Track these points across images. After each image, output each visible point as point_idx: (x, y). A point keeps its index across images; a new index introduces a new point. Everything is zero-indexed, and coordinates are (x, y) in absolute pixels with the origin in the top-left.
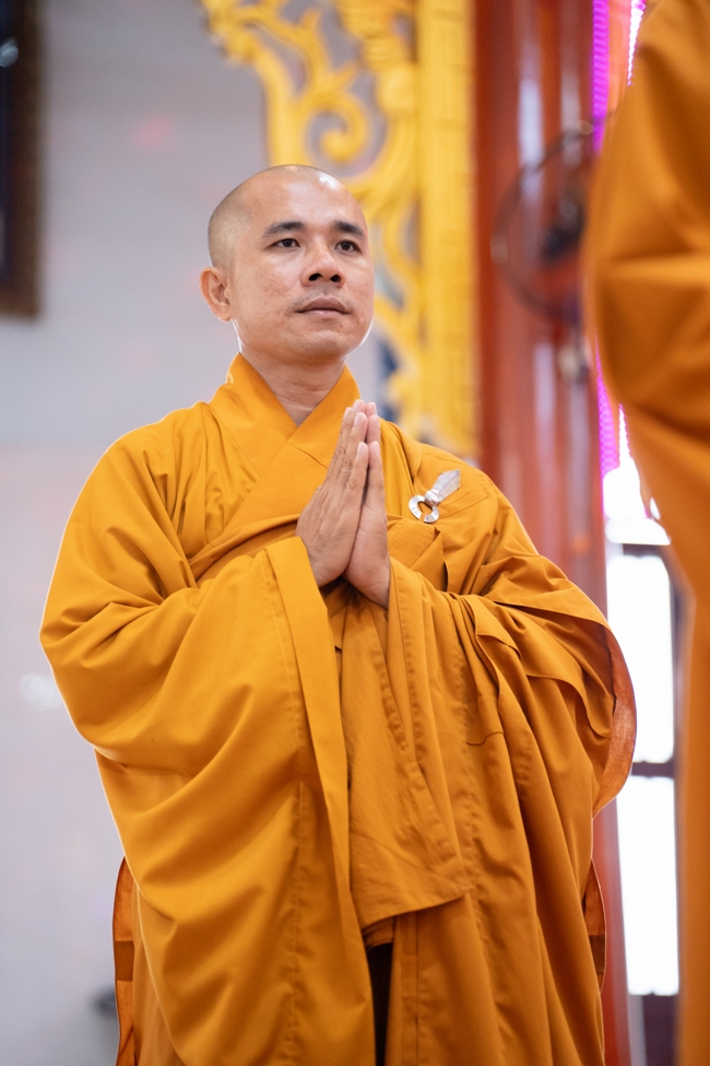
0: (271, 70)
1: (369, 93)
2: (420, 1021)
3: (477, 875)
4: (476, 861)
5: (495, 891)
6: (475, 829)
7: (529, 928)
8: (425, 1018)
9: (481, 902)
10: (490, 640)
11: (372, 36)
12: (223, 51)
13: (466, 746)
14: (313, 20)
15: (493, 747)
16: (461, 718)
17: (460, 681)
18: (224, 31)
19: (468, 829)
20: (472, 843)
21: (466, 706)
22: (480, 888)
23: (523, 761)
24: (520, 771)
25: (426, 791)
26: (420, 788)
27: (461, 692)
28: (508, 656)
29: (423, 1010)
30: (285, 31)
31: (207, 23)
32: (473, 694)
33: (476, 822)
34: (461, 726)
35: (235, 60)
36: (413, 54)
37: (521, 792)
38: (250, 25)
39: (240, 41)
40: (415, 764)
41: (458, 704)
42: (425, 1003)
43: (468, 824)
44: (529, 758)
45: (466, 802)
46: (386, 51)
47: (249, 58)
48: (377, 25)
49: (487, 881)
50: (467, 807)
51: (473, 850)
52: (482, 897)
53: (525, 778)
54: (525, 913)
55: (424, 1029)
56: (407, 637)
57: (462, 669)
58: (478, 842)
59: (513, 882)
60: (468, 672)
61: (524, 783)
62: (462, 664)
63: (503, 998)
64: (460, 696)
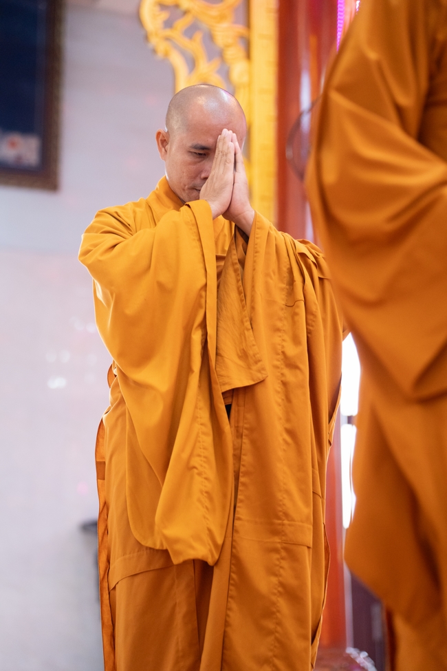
0: (177, 61)
1: (226, 74)
2: (244, 437)
3: (282, 369)
4: (282, 362)
5: (290, 376)
6: (283, 347)
7: (304, 394)
8: (246, 436)
9: (282, 381)
10: (303, 255)
11: (228, 46)
12: (154, 51)
13: (284, 307)
14: (198, 37)
15: (298, 307)
16: (284, 293)
17: (286, 275)
18: (155, 41)
19: (279, 347)
20: (281, 353)
21: (288, 287)
22: (282, 374)
23: (311, 317)
24: (310, 322)
25: (251, 331)
26: (248, 330)
27: (286, 280)
28: (310, 265)
29: (245, 432)
30: (185, 42)
31: (146, 38)
32: (291, 282)
33: (284, 344)
34: (284, 297)
35: (160, 55)
36: (248, 55)
37: (309, 332)
38: (167, 39)
39: (162, 46)
40: (247, 318)
41: (284, 286)
42: (246, 429)
43: (280, 345)
44: (315, 316)
45: (280, 334)
46: (234, 54)
47: (166, 54)
48: (230, 41)
49: (286, 371)
50: (280, 337)
51: (281, 357)
52: (283, 379)
53: (312, 326)
54: (303, 387)
55: (245, 440)
56: (256, 252)
57: (288, 269)
58: (283, 353)
59: (298, 371)
60: (291, 271)
61: (311, 328)
62: (288, 266)
63: (288, 426)
64: (285, 282)
